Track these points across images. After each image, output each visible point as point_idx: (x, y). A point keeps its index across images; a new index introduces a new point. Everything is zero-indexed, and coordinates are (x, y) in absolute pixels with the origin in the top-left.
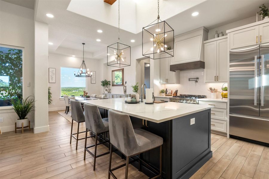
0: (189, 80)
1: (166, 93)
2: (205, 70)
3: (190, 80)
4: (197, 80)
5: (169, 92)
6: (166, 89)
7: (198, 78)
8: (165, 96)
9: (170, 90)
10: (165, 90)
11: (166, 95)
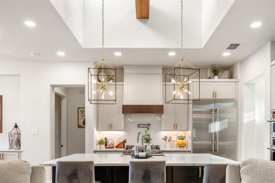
0: (138, 127)
1: (106, 145)
2: (163, 115)
3: (140, 126)
4: (149, 126)
5: (109, 143)
6: (106, 139)
7: (149, 125)
8: (104, 149)
9: (111, 139)
10: (104, 139)
11: (106, 148)
